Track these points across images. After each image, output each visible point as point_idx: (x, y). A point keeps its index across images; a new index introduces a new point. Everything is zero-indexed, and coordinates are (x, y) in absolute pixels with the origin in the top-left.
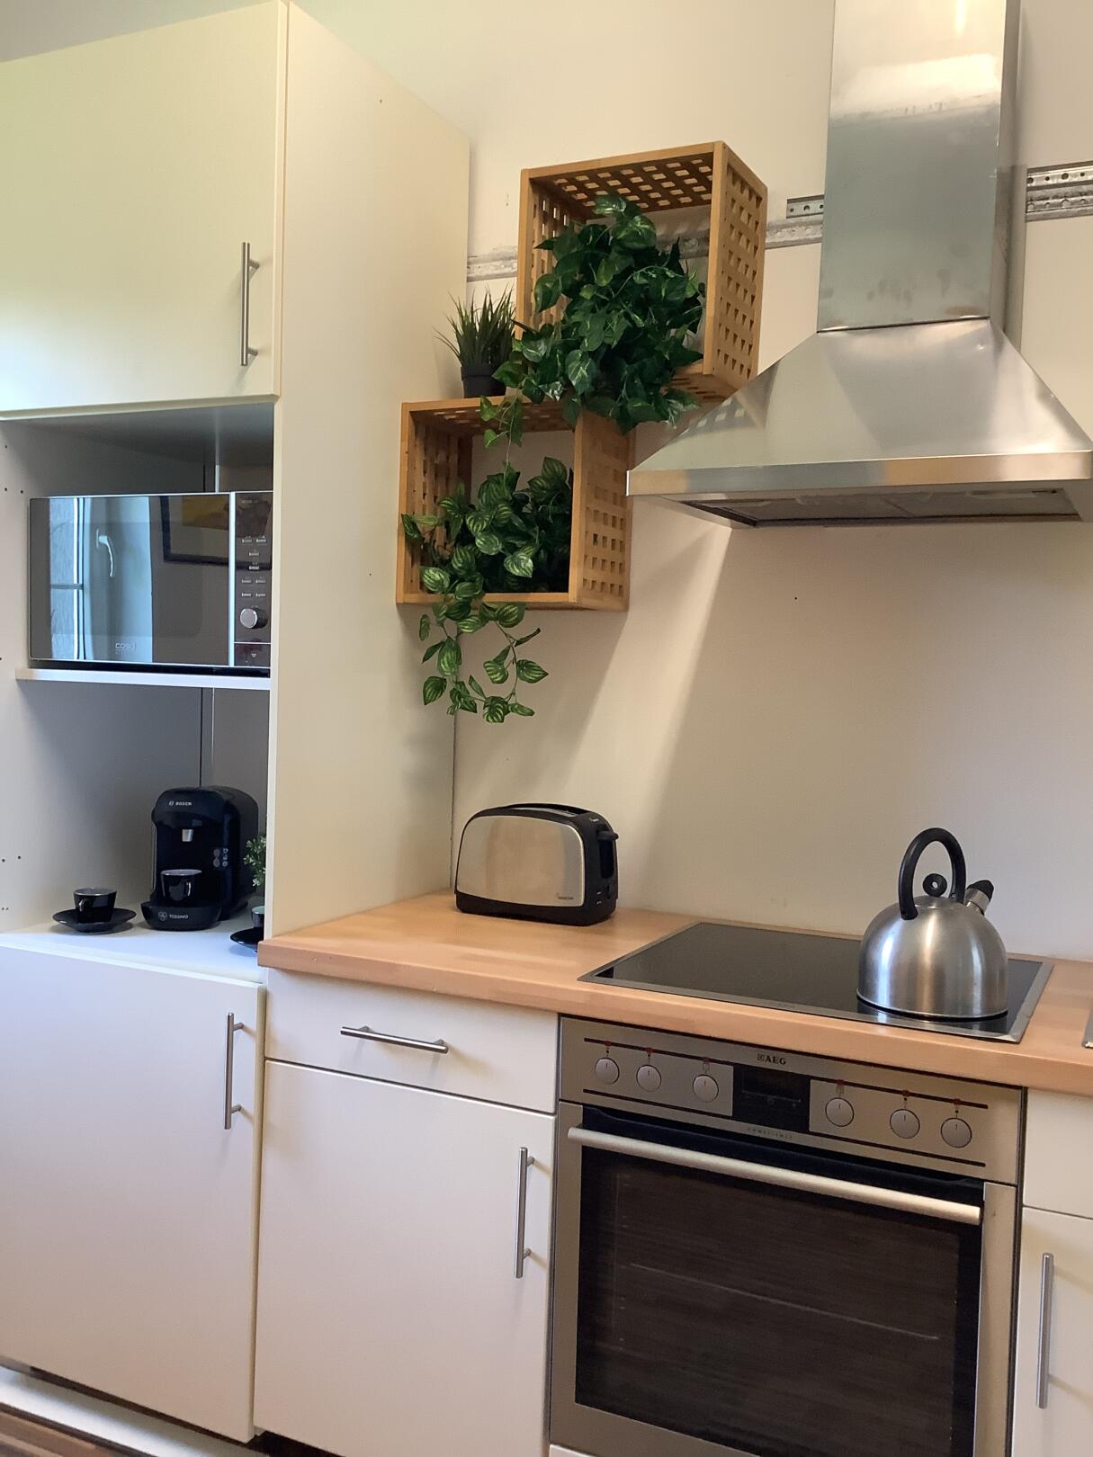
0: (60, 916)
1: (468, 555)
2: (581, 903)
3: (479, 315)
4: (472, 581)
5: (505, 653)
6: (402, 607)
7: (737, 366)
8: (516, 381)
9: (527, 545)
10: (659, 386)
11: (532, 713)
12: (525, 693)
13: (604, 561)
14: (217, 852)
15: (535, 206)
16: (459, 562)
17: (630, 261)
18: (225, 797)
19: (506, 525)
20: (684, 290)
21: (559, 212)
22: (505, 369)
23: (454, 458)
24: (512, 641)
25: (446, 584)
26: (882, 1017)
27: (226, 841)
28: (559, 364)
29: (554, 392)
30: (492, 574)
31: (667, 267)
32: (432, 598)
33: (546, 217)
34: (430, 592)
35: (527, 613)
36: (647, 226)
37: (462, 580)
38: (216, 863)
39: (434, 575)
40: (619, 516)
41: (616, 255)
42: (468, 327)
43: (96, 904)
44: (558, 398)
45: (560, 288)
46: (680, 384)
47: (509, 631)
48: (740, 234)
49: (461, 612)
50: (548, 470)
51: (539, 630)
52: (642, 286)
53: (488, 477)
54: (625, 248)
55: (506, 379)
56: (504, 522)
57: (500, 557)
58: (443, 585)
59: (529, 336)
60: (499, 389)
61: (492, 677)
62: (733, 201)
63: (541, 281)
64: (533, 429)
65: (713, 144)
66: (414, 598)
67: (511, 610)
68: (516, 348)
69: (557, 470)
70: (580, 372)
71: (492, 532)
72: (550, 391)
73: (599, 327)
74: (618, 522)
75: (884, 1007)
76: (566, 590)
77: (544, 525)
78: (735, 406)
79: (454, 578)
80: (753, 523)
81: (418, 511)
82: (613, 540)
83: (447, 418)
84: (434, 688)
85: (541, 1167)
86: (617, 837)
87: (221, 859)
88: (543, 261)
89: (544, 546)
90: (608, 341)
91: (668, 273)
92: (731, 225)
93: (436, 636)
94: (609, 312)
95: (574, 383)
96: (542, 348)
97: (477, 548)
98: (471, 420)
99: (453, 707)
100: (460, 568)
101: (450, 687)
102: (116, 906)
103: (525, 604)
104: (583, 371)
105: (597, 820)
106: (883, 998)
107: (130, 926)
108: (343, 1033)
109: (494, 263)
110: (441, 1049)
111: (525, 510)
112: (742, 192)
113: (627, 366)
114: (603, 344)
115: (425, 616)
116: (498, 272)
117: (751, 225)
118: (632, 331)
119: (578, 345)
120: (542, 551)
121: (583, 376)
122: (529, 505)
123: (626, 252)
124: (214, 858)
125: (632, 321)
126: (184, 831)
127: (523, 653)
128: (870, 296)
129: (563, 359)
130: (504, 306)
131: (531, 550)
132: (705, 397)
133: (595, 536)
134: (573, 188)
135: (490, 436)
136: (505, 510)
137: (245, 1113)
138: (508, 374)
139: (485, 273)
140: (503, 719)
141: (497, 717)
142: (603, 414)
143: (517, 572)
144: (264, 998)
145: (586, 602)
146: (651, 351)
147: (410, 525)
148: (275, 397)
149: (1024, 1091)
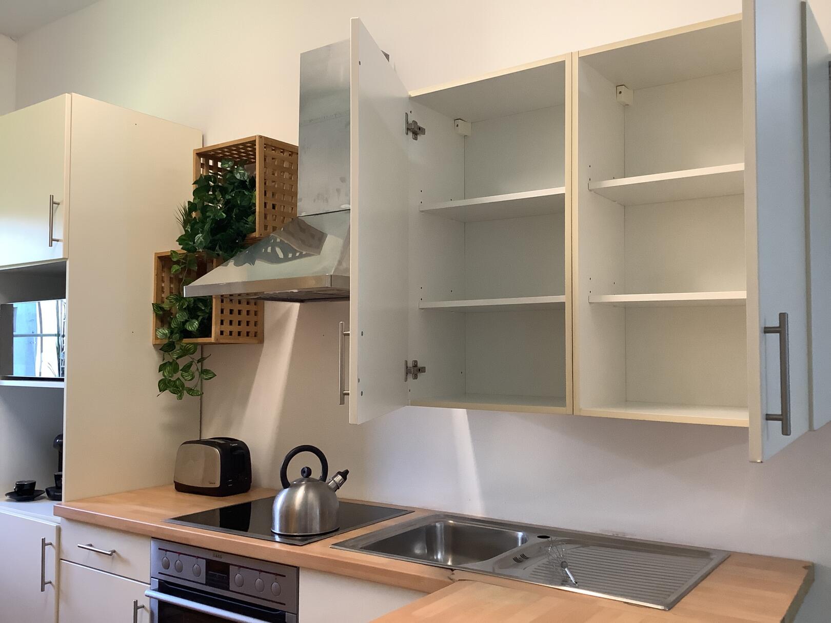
2: (217, 486)
5: (188, 366)
6: (155, 346)
13: (240, 321)
16: (175, 325)
20: (250, 200)
24: (194, 360)
25: (168, 335)
26: (277, 538)
36: (243, 171)
37: (176, 333)
39: (163, 331)
43: (25, 488)
47: (192, 356)
49: (169, 348)
51: (210, 355)
52: (229, 199)
57: (184, 323)
58: (166, 336)
61: (186, 378)
65: (255, 136)
66: (158, 342)
67: (191, 347)
71: (185, 310)
74: (252, 302)
75: (277, 532)
76: (210, 336)
79: (172, 333)
82: (248, 311)
85: (146, 611)
91: (245, 193)
92: (273, 170)
102: (35, 489)
106: (277, 527)
107: (40, 498)
108: (79, 546)
128: (314, 201)
133: (231, 310)
135: (176, 268)
137: (52, 585)
143: (190, 329)
144: (59, 530)
145: (225, 341)
147: (157, 307)
148: (67, 259)
149: (298, 568)
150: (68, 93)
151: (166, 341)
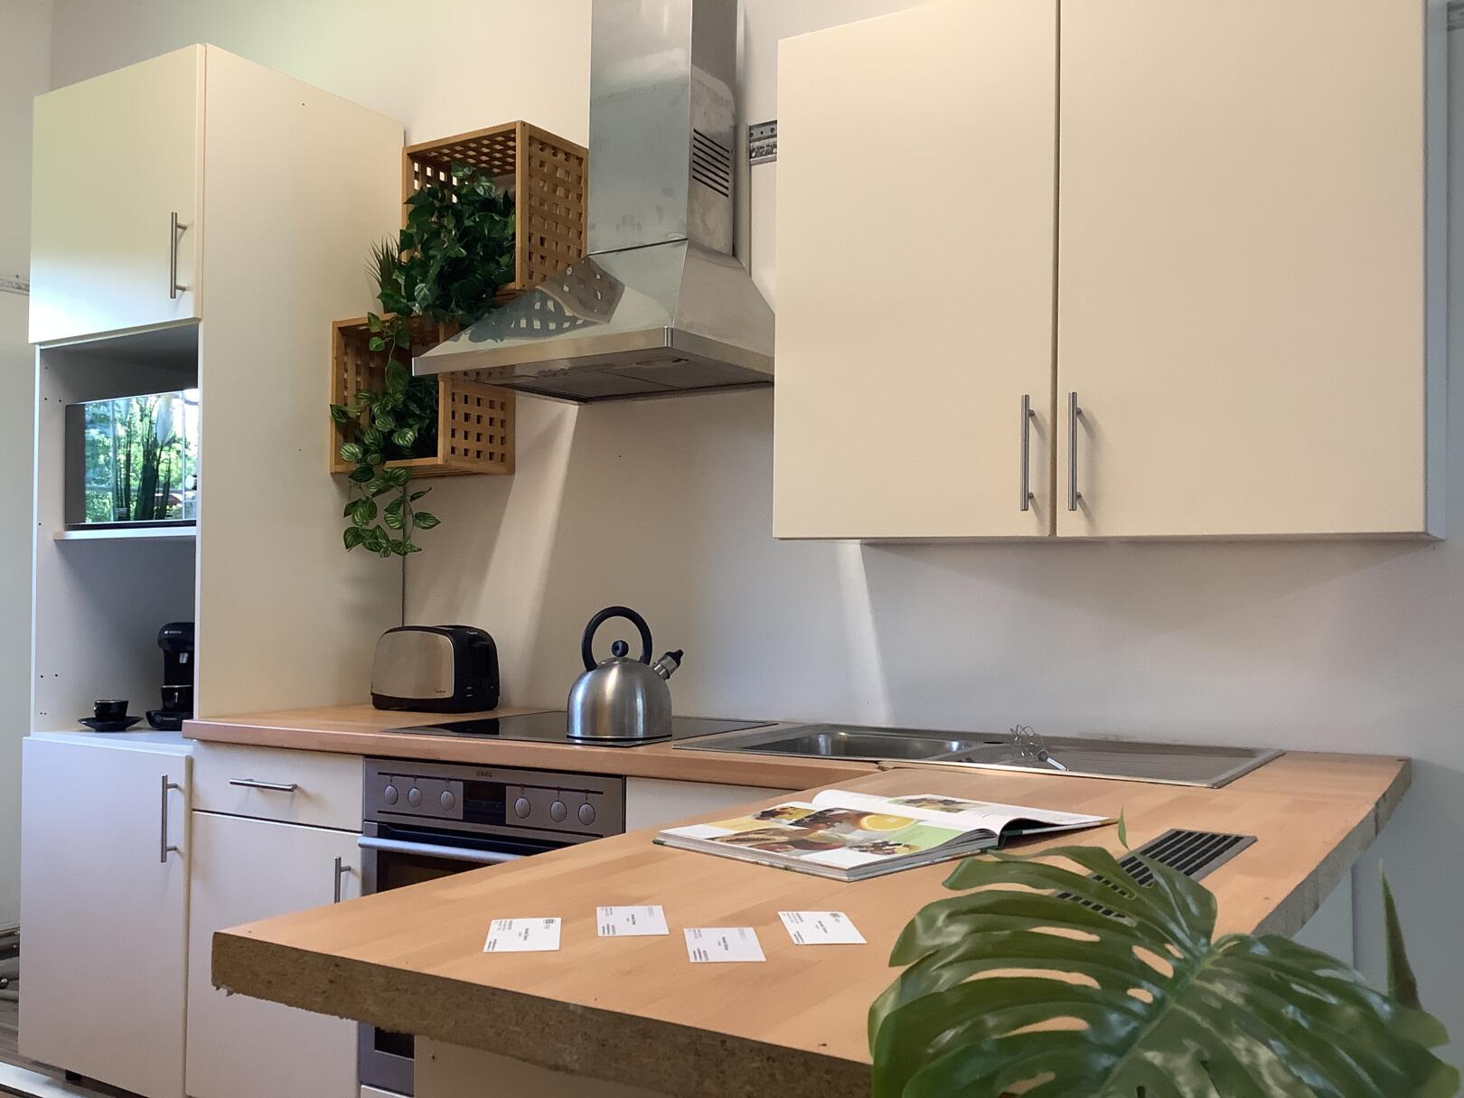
0: (89, 722)
1: (378, 433)
2: (449, 696)
4: (377, 452)
6: (335, 476)
11: (419, 550)
13: (479, 434)
15: (417, 172)
16: (371, 439)
25: (360, 456)
32: (351, 467)
34: (348, 462)
36: (488, 184)
37: (370, 452)
39: (353, 449)
40: (498, 402)
43: (112, 709)
44: (421, 312)
47: (400, 488)
48: (556, 186)
49: (364, 475)
51: (431, 489)
57: (392, 432)
58: (357, 456)
61: (393, 525)
65: (515, 123)
66: (340, 468)
67: (402, 474)
68: (394, 277)
70: (423, 292)
71: (388, 415)
72: (416, 306)
74: (497, 405)
75: (579, 736)
76: (436, 455)
79: (366, 451)
80: (584, 400)
81: (351, 401)
82: (491, 418)
84: (354, 536)
85: (354, 873)
91: (496, 218)
93: (358, 495)
95: (418, 300)
97: (377, 426)
100: (369, 443)
102: (127, 713)
104: (425, 290)
105: (475, 633)
106: (577, 732)
107: (136, 728)
108: (231, 783)
112: (555, 155)
117: (571, 179)
121: (425, 295)
126: (181, 655)
127: (417, 506)
128: (618, 227)
131: (417, 427)
133: (466, 415)
135: (375, 342)
136: (402, 398)
137: (179, 852)
143: (403, 443)
144: (190, 763)
145: (459, 464)
147: (339, 413)
148: (200, 320)
149: (623, 779)
150: (201, 43)
151: (355, 467)
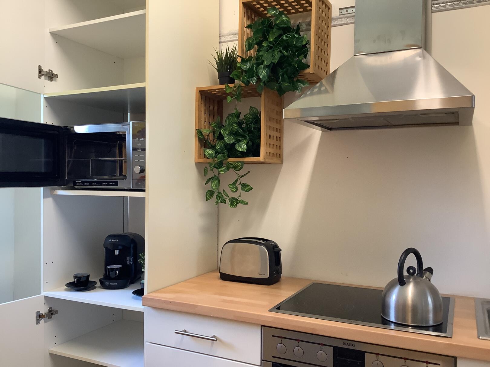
0: (68, 285)
1: (222, 144)
2: (268, 276)
3: (224, 54)
4: (223, 153)
5: (237, 181)
6: (198, 164)
7: (323, 70)
8: (239, 78)
9: (244, 140)
10: (294, 78)
11: (247, 204)
12: (244, 196)
13: (273, 145)
14: (128, 258)
15: (245, 13)
16: (219, 147)
17: (281, 32)
18: (132, 237)
19: (236, 132)
20: (302, 41)
21: (253, 16)
22: (235, 73)
23: (216, 108)
24: (239, 176)
25: (214, 155)
26: (392, 326)
27: (132, 254)
28: (255, 71)
29: (253, 81)
30: (231, 150)
31: (295, 33)
32: (208, 160)
33: (249, 17)
34: (208, 158)
35: (244, 165)
36: (287, 19)
37: (219, 153)
38: (128, 262)
39: (209, 151)
40: (278, 128)
41: (276, 30)
42: (220, 59)
43: (82, 280)
44: (255, 83)
45: (255, 42)
46: (301, 77)
47: (237, 172)
48: (323, 21)
49: (219, 165)
50: (251, 112)
51: (249, 172)
52: (286, 40)
53: (229, 114)
54: (278, 26)
55: (235, 77)
56: (236, 131)
57: (234, 144)
58: (212, 155)
59: (243, 61)
60: (232, 81)
61: (232, 190)
62: (320, 8)
63: (248, 40)
64: (245, 96)
66: (201, 160)
67: (238, 164)
68: (239, 65)
69: (255, 111)
70: (263, 73)
71: (230, 135)
72: (252, 81)
73: (270, 56)
74: (278, 130)
75: (393, 321)
76: (259, 156)
77: (250, 132)
78: (321, 85)
79: (217, 153)
80: (330, 129)
81: (203, 127)
82: (277, 137)
83: (213, 93)
84: (209, 195)
86: (281, 250)
87: (130, 260)
88: (248, 34)
89: (251, 140)
90: (273, 61)
91: (296, 36)
92: (319, 18)
93: (210, 175)
94: (273, 51)
95: (261, 77)
96: (249, 65)
97: (225, 141)
98: (222, 94)
99: (217, 202)
100: (219, 149)
101: (216, 194)
102: (90, 280)
103: (243, 162)
104: (264, 73)
105: (273, 244)
106: (392, 317)
107: (95, 288)
108: (175, 333)
109: (230, 36)
110: (214, 339)
111: (243, 126)
112: (323, 5)
113: (281, 70)
114: (272, 62)
115: (206, 167)
116: (231, 39)
117: (326, 18)
118: (283, 57)
119: (262, 63)
120: (250, 142)
121: (264, 75)
122: (244, 124)
123: (280, 28)
124: (127, 260)
125: (283, 54)
126: (115, 251)
127: (243, 180)
128: (374, 41)
129: (256, 69)
130: (234, 51)
131: (246, 141)
132: (310, 83)
133: (270, 135)
134: (258, 6)
135: (229, 98)
136: (235, 127)
138: (236, 75)
139: (227, 40)
140: (236, 206)
141: (234, 205)
142: (272, 89)
143: (240, 150)
145: (267, 161)
146: (290, 65)
147: (200, 133)
149: (455, 358)
